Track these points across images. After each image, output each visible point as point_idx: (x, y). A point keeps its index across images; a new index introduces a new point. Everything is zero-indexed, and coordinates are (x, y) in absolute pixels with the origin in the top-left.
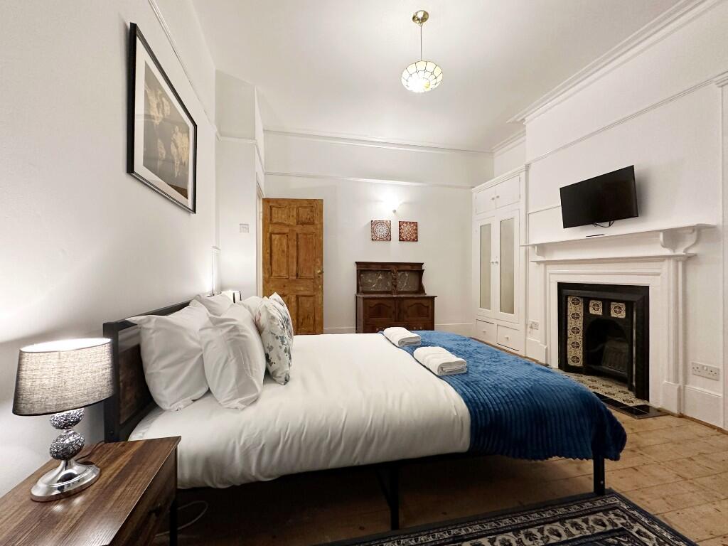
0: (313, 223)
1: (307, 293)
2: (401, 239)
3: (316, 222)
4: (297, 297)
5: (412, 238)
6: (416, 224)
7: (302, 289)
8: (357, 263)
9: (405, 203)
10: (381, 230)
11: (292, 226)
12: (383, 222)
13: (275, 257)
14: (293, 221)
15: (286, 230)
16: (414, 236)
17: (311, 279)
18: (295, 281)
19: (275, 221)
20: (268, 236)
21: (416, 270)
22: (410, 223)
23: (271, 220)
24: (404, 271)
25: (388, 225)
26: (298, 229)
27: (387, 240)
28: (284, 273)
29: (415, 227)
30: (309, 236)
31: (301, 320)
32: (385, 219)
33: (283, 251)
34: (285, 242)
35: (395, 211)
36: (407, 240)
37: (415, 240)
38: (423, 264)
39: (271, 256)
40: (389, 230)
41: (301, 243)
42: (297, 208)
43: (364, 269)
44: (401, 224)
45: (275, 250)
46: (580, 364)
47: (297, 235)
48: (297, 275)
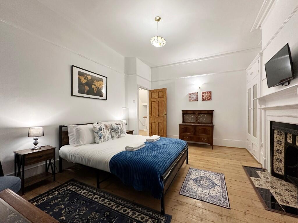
0: (163, 97)
1: (161, 122)
2: (203, 100)
3: (164, 96)
4: (158, 123)
5: (209, 99)
6: (211, 92)
7: (160, 120)
8: (183, 111)
9: (205, 84)
10: (193, 97)
11: (157, 98)
12: (194, 93)
13: (152, 109)
14: (157, 97)
15: (155, 100)
16: (210, 98)
17: (163, 117)
18: (157, 117)
19: (152, 97)
20: (151, 102)
21: (210, 113)
22: (207, 92)
23: (151, 97)
24: (204, 114)
25: (197, 94)
26: (159, 99)
27: (196, 101)
28: (155, 115)
29: (210, 94)
30: (162, 102)
31: (159, 131)
32: (195, 92)
33: (155, 107)
34: (155, 104)
35: (200, 88)
36: (206, 100)
37: (210, 99)
38: (213, 110)
39: (151, 109)
40: (197, 96)
41: (160, 104)
42: (159, 92)
43: (185, 113)
44: (202, 93)
45: (152, 106)
46: (282, 173)
47: (158, 102)
48: (158, 116)
